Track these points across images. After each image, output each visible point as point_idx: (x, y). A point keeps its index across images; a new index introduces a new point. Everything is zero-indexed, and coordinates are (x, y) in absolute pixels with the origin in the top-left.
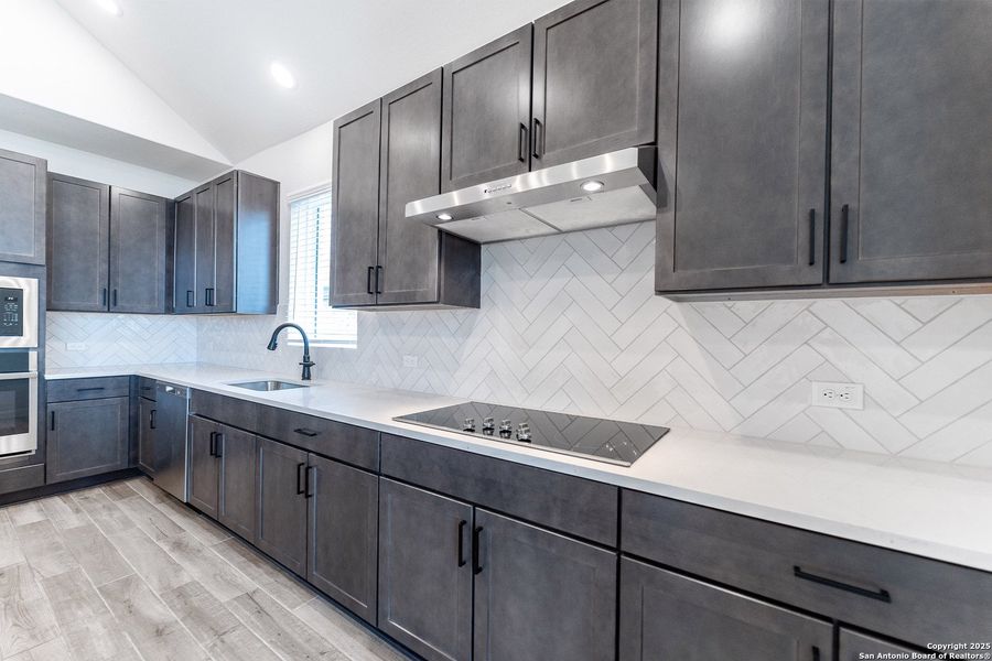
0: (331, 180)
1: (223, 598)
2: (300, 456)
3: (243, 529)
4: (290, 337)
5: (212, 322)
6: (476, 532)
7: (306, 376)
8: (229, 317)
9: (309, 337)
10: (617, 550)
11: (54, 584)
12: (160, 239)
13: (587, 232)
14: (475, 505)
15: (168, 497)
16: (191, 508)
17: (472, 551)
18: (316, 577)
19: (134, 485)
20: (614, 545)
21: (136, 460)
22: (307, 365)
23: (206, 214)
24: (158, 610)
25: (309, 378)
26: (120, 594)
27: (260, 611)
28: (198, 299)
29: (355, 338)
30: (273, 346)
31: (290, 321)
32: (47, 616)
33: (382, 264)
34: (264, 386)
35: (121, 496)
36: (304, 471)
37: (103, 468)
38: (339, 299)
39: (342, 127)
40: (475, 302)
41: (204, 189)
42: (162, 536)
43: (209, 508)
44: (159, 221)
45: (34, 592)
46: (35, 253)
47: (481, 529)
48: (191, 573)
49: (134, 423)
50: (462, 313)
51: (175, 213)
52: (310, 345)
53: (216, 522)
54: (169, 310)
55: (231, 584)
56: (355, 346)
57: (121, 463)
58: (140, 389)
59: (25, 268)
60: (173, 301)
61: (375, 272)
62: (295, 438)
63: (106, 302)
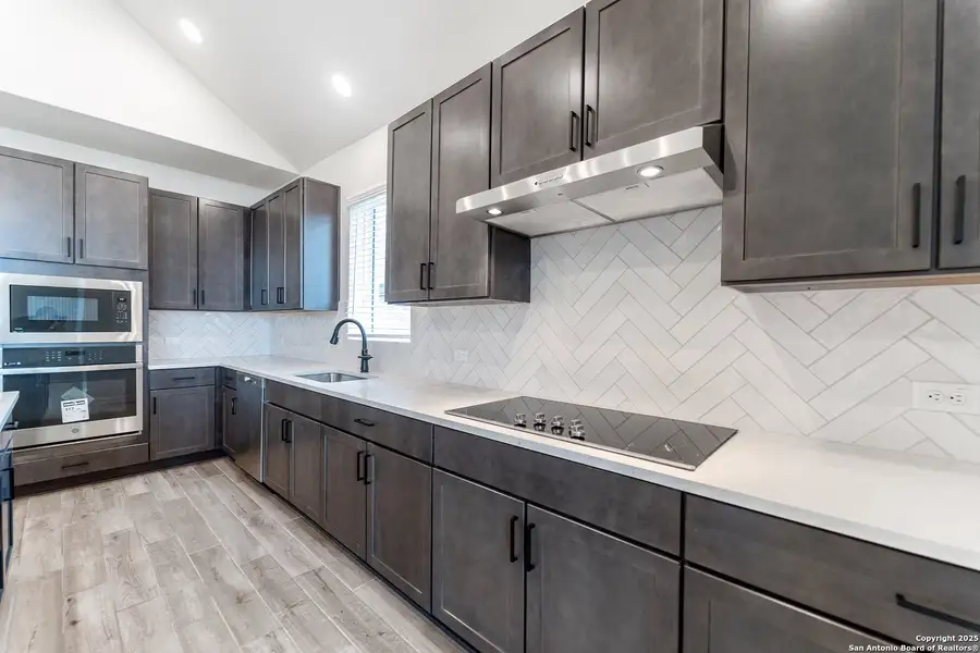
0: (385, 182)
1: (293, 572)
2: (360, 445)
3: (310, 509)
4: (350, 332)
5: (282, 318)
6: (528, 529)
7: (365, 369)
8: (297, 313)
9: (367, 332)
10: (681, 558)
11: (155, 548)
12: (239, 243)
13: (642, 221)
14: (527, 501)
15: (247, 476)
16: (266, 488)
17: (524, 548)
18: (375, 560)
19: (220, 464)
20: (677, 553)
21: (221, 443)
22: (365, 358)
23: (277, 220)
24: (239, 580)
25: (367, 371)
26: (208, 562)
27: (325, 588)
28: (271, 297)
29: (409, 333)
30: (334, 340)
31: (349, 317)
32: (150, 578)
33: (434, 260)
34: (326, 378)
35: (209, 474)
36: (363, 459)
37: (194, 448)
38: (394, 296)
39: (396, 129)
40: (525, 297)
41: (275, 196)
42: (242, 512)
43: (282, 489)
44: (239, 227)
45: (141, 555)
46: (139, 259)
47: (533, 526)
48: (265, 548)
49: (218, 408)
50: (513, 307)
51: (252, 219)
52: (368, 339)
53: (286, 502)
54: (247, 308)
55: (299, 560)
56: (408, 341)
57: (208, 444)
58: (224, 379)
59: (132, 273)
60: (250, 300)
61: (427, 268)
62: (355, 428)
63: (196, 301)
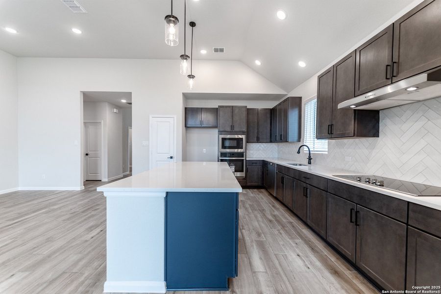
1: (284, 220)
2: (305, 185)
3: (290, 205)
4: (305, 149)
5: (281, 145)
7: (310, 163)
8: (286, 143)
9: (311, 150)
10: (407, 224)
11: (251, 206)
12: (269, 121)
14: (357, 204)
15: (271, 195)
16: (276, 199)
17: (355, 219)
18: (309, 222)
19: (263, 190)
21: (263, 184)
22: (310, 159)
23: (280, 110)
24: (270, 217)
25: (310, 164)
26: (262, 211)
27: (293, 226)
28: (278, 138)
29: (327, 150)
30: (299, 152)
31: (305, 144)
32: (250, 211)
33: (334, 123)
34: (294, 165)
35: (260, 192)
36: (306, 189)
37: (256, 184)
38: (320, 136)
39: (320, 78)
40: (376, 135)
41: (280, 104)
42: (270, 203)
43: (281, 198)
44: (269, 116)
45: (247, 206)
47: (358, 212)
48: (276, 213)
49: (263, 173)
50: (371, 139)
51: (272, 111)
52: (311, 152)
53: (282, 203)
54: (271, 142)
55: (286, 218)
56: (327, 153)
57: (260, 184)
58: (264, 164)
59: (243, 133)
60: (272, 140)
61: (331, 127)
62: (303, 179)
63: (257, 140)
